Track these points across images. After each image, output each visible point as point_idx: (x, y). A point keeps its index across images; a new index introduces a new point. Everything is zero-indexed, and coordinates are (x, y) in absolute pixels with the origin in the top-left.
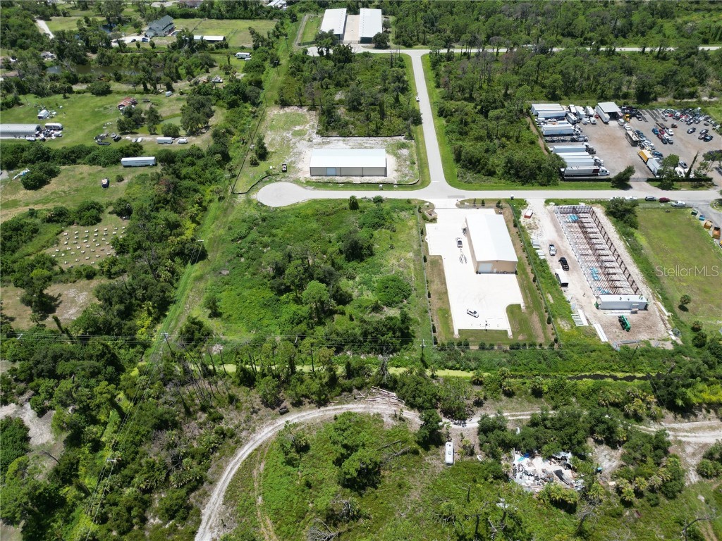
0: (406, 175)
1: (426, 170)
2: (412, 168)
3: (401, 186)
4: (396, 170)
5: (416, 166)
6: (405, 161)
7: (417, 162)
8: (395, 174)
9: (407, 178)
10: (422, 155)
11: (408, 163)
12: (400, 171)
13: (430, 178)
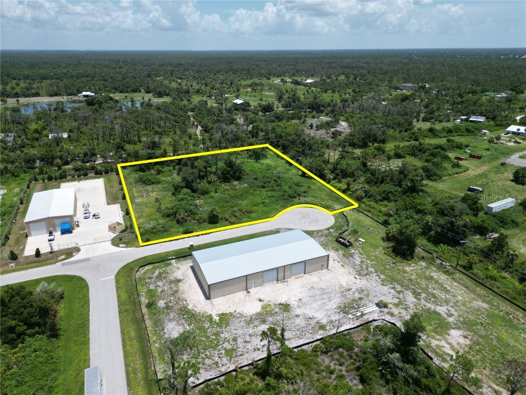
0: (159, 277)
1: (124, 296)
2: (151, 294)
3: (162, 260)
4: (179, 281)
5: (144, 300)
6: (168, 307)
7: (145, 310)
8: (178, 274)
9: (157, 273)
10: (133, 334)
11: (161, 303)
12: (171, 282)
13: (117, 282)
